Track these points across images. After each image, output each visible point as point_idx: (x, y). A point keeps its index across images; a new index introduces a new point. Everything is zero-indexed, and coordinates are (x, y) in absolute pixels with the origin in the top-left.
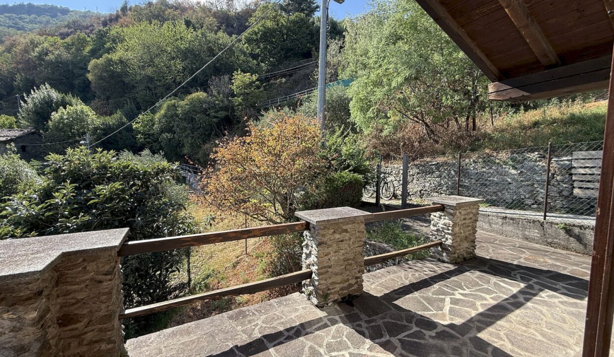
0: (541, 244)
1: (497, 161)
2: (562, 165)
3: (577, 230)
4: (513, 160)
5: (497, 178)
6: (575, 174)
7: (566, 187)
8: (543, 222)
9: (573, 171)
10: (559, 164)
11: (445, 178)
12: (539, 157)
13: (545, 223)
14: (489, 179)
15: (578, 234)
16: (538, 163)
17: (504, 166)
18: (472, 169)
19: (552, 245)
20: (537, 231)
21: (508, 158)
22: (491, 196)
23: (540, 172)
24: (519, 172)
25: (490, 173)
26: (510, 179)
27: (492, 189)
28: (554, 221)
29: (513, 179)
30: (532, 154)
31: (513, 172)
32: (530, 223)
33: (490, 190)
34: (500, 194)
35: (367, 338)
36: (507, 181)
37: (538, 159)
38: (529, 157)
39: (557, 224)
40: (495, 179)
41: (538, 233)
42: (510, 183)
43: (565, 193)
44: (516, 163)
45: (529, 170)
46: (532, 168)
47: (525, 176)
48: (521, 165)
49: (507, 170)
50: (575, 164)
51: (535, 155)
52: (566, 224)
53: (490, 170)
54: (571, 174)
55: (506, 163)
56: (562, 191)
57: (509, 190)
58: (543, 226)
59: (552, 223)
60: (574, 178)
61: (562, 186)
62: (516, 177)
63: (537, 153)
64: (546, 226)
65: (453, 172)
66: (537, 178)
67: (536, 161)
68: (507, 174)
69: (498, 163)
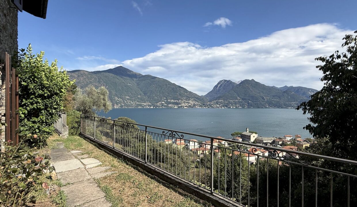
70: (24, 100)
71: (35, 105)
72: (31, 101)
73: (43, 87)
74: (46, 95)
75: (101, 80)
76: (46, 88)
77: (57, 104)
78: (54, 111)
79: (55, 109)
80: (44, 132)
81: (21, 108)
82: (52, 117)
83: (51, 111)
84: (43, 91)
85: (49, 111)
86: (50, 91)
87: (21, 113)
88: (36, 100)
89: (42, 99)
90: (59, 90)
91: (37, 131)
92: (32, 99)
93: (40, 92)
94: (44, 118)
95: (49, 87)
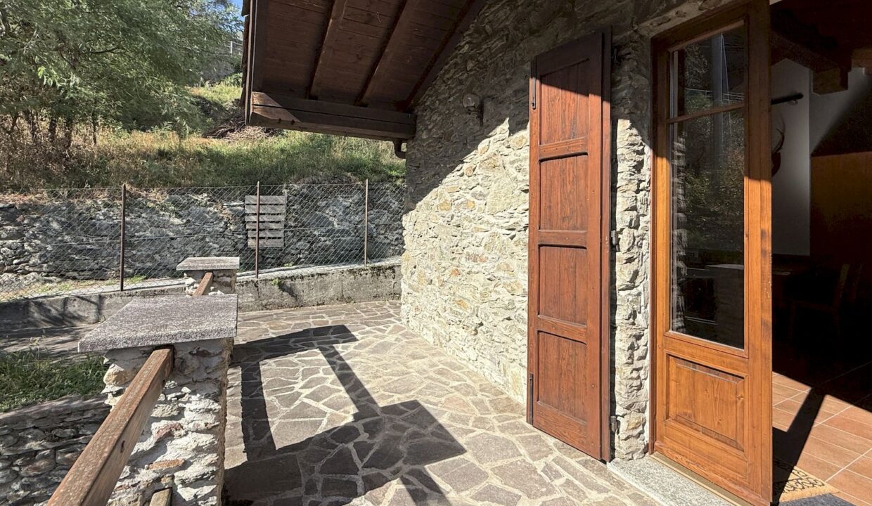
0: (256, 310)
1: (151, 205)
2: (235, 211)
3: (289, 282)
4: (175, 203)
5: (151, 232)
6: (248, 222)
7: (241, 238)
8: (257, 281)
9: (247, 219)
10: (232, 210)
11: (36, 238)
12: (209, 201)
13: (259, 282)
14: (136, 234)
15: (289, 286)
16: (209, 208)
17: (162, 213)
18: (102, 217)
19: (268, 307)
20: (251, 295)
21: (168, 200)
22: (142, 262)
23: (212, 220)
24: (185, 221)
25: (138, 224)
26: (173, 232)
27: (144, 251)
28: (267, 278)
29: (177, 232)
30: (200, 197)
31: (177, 221)
32: (243, 286)
33: (139, 253)
34: (157, 257)
35: (351, 501)
36: (168, 235)
37: (208, 203)
38: (197, 200)
39: (272, 280)
40: (148, 234)
41: (252, 297)
42: (172, 239)
43: (240, 246)
44: (181, 209)
45: (198, 218)
46: (201, 215)
47: (193, 227)
48: (187, 212)
49: (167, 218)
50: (248, 211)
51: (203, 198)
52: (279, 278)
53: (138, 219)
54: (244, 222)
55: (163, 208)
56: (236, 243)
57: (171, 250)
58: (257, 287)
59: (266, 280)
60: (247, 227)
61: (237, 238)
62: (180, 228)
63: (206, 195)
64: (260, 285)
65: (55, 225)
66: (208, 229)
67: (206, 206)
68: (166, 225)
69: (153, 209)
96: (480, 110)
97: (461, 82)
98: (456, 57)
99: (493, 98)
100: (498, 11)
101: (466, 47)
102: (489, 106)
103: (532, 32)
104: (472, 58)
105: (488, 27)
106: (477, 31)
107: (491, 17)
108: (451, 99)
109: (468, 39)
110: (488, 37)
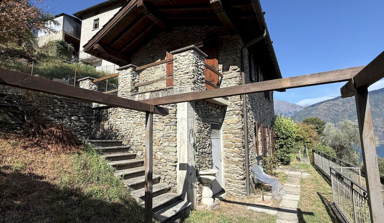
70: (276, 140)
71: (281, 143)
72: (279, 141)
73: (283, 134)
74: (284, 138)
75: (380, 103)
76: (284, 134)
77: (290, 142)
78: (289, 146)
79: (290, 145)
80: (286, 156)
81: (275, 144)
82: (289, 149)
83: (288, 146)
84: (283, 136)
85: (287, 146)
86: (286, 136)
87: (276, 146)
88: (281, 140)
89: (284, 140)
90: (291, 135)
91: (283, 155)
92: (279, 140)
93: (282, 136)
94: (285, 149)
95: (286, 134)
96: (153, 58)
97: (147, 52)
98: (146, 47)
99: (156, 55)
100: (157, 40)
101: (149, 45)
102: (155, 57)
103: (165, 45)
104: (150, 48)
105: (155, 43)
106: (152, 43)
107: (156, 41)
108: (144, 55)
109: (149, 44)
110: (155, 45)
